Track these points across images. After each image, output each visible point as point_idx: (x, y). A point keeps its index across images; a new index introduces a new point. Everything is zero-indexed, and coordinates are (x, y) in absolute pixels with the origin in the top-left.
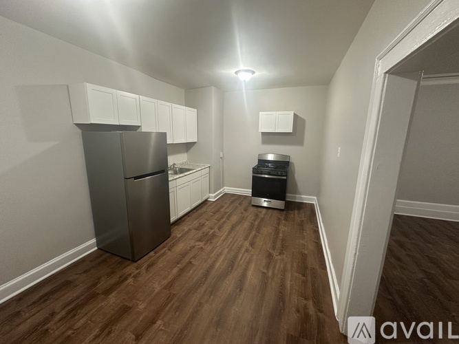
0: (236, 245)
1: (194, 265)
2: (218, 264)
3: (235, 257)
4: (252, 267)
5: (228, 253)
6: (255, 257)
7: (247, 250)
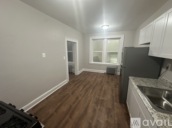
0: (85, 98)
1: (99, 90)
2: (91, 90)
3: (85, 93)
4: (80, 90)
5: (88, 94)
6: (78, 92)
7: (81, 95)
